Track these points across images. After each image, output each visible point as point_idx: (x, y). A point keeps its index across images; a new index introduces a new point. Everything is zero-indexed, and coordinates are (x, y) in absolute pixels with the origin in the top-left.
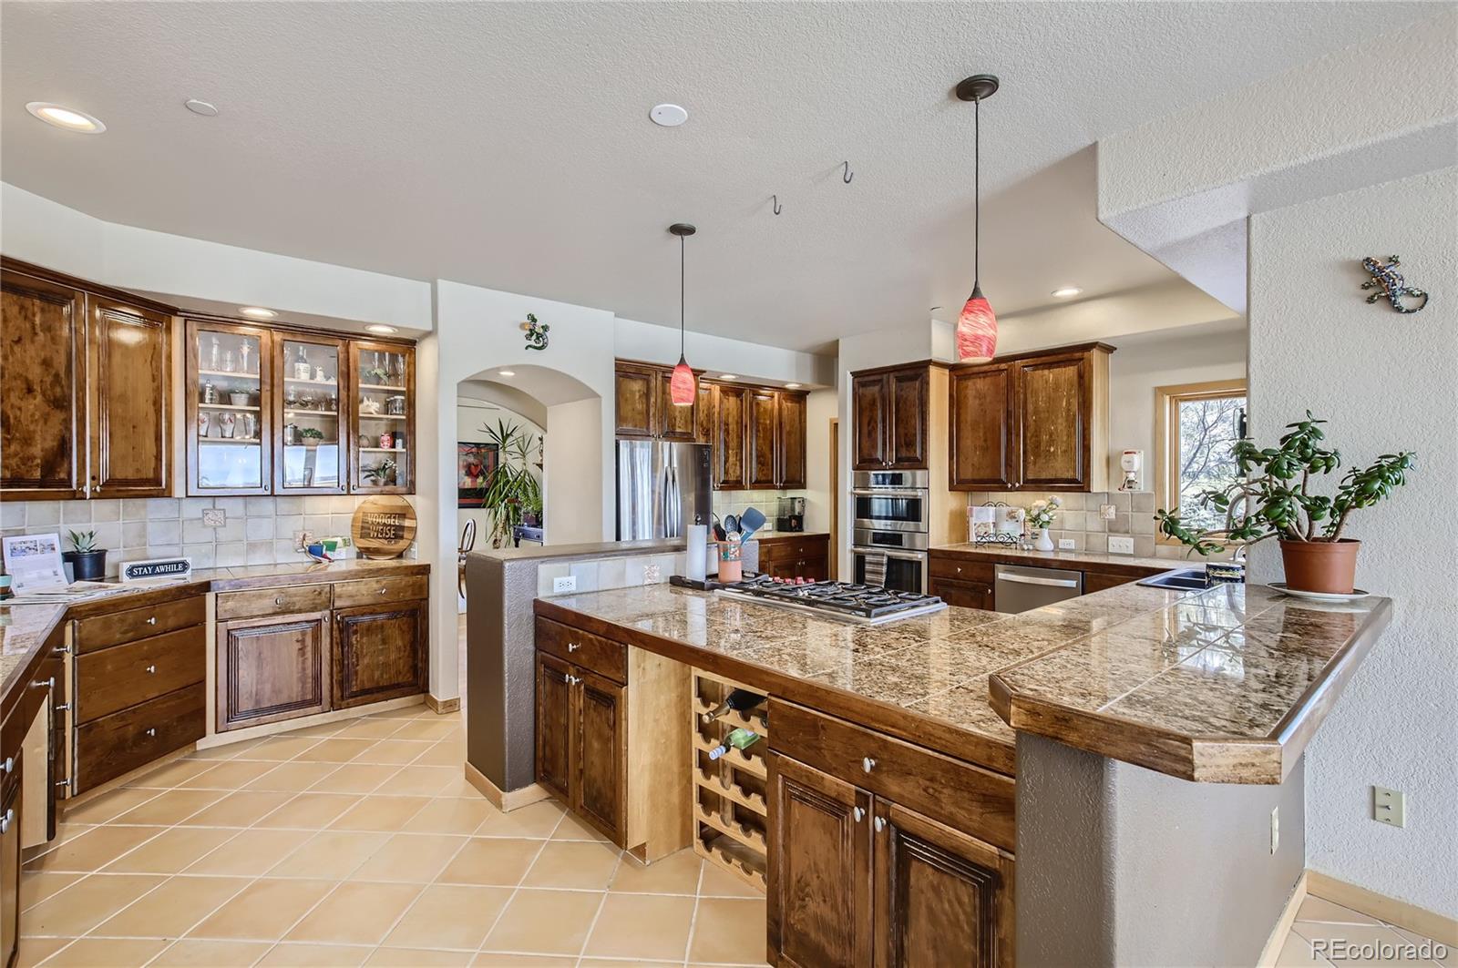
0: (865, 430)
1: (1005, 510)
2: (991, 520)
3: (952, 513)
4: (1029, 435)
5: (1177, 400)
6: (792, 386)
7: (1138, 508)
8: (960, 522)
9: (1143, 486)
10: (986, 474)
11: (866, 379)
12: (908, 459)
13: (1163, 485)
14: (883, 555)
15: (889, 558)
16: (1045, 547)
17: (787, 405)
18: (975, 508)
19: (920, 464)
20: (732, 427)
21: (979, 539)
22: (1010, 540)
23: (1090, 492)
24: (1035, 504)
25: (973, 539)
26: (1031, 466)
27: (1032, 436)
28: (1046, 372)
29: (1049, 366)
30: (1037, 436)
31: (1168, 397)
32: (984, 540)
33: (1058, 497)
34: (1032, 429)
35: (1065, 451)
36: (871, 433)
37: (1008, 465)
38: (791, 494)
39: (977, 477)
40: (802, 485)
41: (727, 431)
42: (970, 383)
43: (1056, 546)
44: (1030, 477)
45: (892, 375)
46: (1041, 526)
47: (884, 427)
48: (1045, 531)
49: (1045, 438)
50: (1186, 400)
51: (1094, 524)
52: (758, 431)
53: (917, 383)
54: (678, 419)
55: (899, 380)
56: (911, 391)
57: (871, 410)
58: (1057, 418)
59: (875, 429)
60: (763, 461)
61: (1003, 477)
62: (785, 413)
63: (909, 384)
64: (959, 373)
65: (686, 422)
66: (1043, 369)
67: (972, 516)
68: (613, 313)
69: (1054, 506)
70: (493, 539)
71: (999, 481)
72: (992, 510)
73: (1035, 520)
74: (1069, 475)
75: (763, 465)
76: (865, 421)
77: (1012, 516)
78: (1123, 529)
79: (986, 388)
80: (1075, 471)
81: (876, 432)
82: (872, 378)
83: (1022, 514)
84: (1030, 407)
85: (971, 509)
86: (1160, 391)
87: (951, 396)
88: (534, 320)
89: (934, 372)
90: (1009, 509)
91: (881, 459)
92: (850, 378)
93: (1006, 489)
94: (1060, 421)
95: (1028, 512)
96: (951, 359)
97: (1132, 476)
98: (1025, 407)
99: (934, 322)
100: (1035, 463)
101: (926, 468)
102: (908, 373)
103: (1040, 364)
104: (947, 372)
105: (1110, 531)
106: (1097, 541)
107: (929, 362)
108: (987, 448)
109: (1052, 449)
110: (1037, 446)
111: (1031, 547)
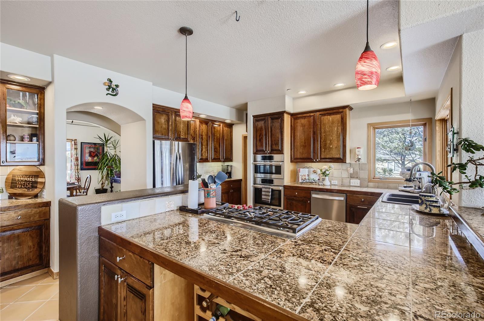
0: (258, 139)
1: (312, 170)
2: (307, 174)
3: (291, 171)
4: (322, 141)
5: (375, 128)
6: (228, 121)
7: (361, 169)
8: (295, 175)
9: (363, 160)
10: (305, 156)
11: (259, 118)
12: (276, 150)
13: (370, 160)
16: (327, 184)
17: (226, 129)
18: (301, 169)
19: (281, 152)
20: (204, 137)
21: (303, 181)
22: (314, 181)
23: (346, 163)
24: (323, 167)
25: (300, 181)
26: (323, 153)
27: (323, 141)
28: (329, 117)
29: (330, 114)
30: (325, 141)
31: (372, 127)
32: (304, 181)
33: (332, 164)
34: (323, 138)
35: (336, 147)
36: (261, 140)
37: (314, 152)
38: (227, 164)
39: (301, 157)
40: (231, 160)
41: (202, 138)
42: (299, 121)
43: (331, 183)
44: (323, 157)
45: (269, 117)
46: (325, 176)
47: (266, 137)
48: (327, 177)
49: (328, 142)
50: (378, 129)
51: (345, 175)
52: (214, 139)
53: (280, 120)
54: (182, 132)
55: (272, 119)
56: (277, 124)
57: (261, 131)
58: (333, 134)
59: (262, 138)
60: (216, 151)
61: (312, 157)
62: (225, 132)
63: (276, 120)
64: (295, 116)
65: (185, 133)
66: (328, 115)
67: (300, 172)
68: (151, 83)
69: (331, 168)
70: (101, 182)
71: (311, 159)
72: (307, 170)
73: (324, 173)
74: (338, 156)
75: (216, 152)
76: (258, 135)
77: (315, 172)
78: (356, 177)
79: (305, 122)
80: (340, 155)
81: (263, 139)
82: (261, 118)
83: (319, 172)
84: (323, 130)
85: (299, 170)
86: (369, 125)
87: (291, 126)
88: (110, 81)
89: (286, 116)
90: (314, 169)
91: (265, 150)
92: (252, 118)
93: (313, 162)
94: (334, 135)
95: (321, 170)
96: (292, 111)
97: (360, 157)
98: (321, 130)
99: (286, 95)
100: (324, 152)
101: (283, 154)
102: (276, 116)
103: (327, 114)
104: (290, 116)
105: (351, 177)
106: (346, 181)
107: (284, 112)
108: (306, 146)
109: (331, 146)
110: (325, 145)
111: (322, 184)
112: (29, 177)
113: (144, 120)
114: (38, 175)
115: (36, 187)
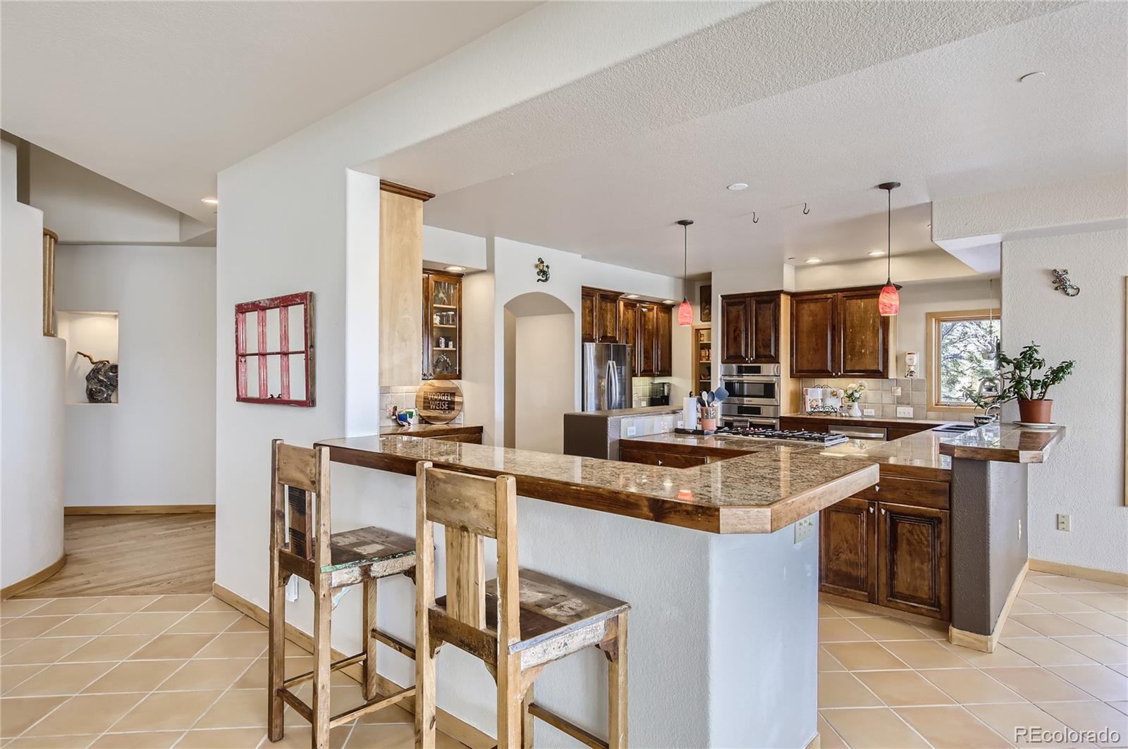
0: (732, 336)
1: (829, 390)
2: (820, 397)
3: (791, 393)
4: (847, 341)
5: (939, 321)
6: (668, 302)
7: (915, 389)
8: (798, 399)
9: (919, 375)
10: (817, 366)
11: (732, 300)
12: (765, 356)
13: (931, 373)
14: (747, 421)
15: (751, 423)
16: (856, 414)
17: (661, 315)
18: (809, 389)
19: (775, 360)
20: (630, 331)
21: (813, 409)
22: (833, 410)
23: (888, 378)
24: (849, 386)
25: (809, 409)
26: (848, 362)
27: (850, 342)
28: (859, 301)
29: (861, 297)
30: (853, 342)
31: (934, 320)
32: (816, 410)
33: (865, 382)
34: (849, 337)
35: (872, 353)
36: (736, 339)
37: (833, 360)
39: (810, 369)
41: (627, 334)
42: (805, 306)
43: (863, 414)
44: (848, 368)
45: (753, 299)
46: (853, 401)
47: (747, 334)
48: (856, 404)
49: (858, 343)
50: (944, 321)
51: (887, 399)
52: (645, 334)
53: (772, 305)
54: (609, 327)
55: (758, 302)
56: (767, 311)
57: (737, 323)
58: (866, 331)
59: (739, 335)
60: (648, 356)
61: (830, 369)
62: (660, 321)
63: (765, 305)
64: (799, 298)
65: (613, 329)
66: (857, 299)
67: (807, 394)
68: (580, 256)
69: (863, 388)
71: (828, 371)
72: (820, 390)
73: (850, 396)
74: (874, 368)
75: (648, 359)
76: (732, 329)
77: (834, 394)
78: (905, 402)
79: (817, 309)
80: (878, 365)
81: (740, 338)
82: (736, 300)
83: (842, 394)
84: (848, 324)
85: (807, 390)
86: (929, 316)
87: (792, 314)
88: (542, 262)
89: (783, 297)
90: (832, 390)
91: (744, 356)
92: (720, 299)
93: (831, 377)
94: (868, 333)
95: (845, 391)
96: (793, 289)
97: (912, 368)
98: (845, 323)
99: (785, 265)
100: (851, 359)
101: (779, 363)
102: (766, 298)
103: (855, 296)
104: (789, 297)
105: (898, 403)
106: (889, 410)
107: (782, 292)
108: (818, 349)
109: (863, 351)
110: (853, 349)
111: (847, 414)
112: (444, 395)
113: (572, 312)
114: (454, 393)
115: (453, 409)
